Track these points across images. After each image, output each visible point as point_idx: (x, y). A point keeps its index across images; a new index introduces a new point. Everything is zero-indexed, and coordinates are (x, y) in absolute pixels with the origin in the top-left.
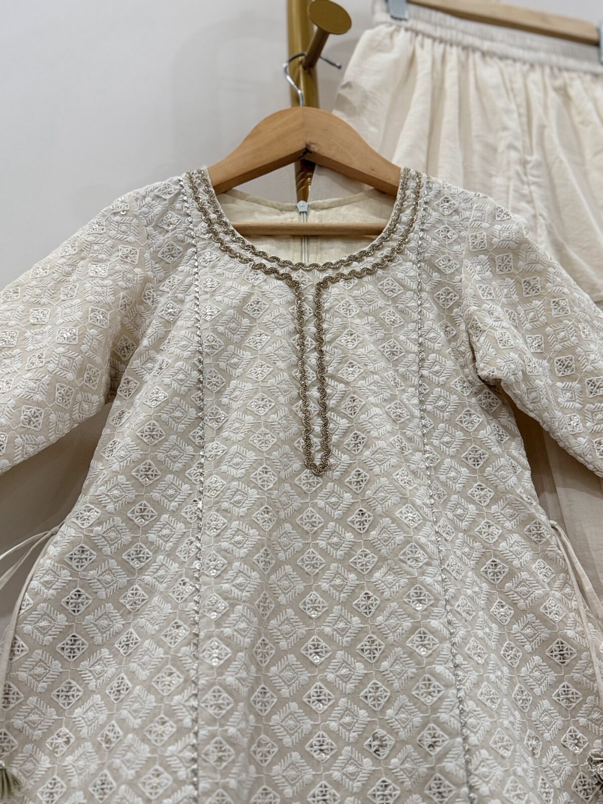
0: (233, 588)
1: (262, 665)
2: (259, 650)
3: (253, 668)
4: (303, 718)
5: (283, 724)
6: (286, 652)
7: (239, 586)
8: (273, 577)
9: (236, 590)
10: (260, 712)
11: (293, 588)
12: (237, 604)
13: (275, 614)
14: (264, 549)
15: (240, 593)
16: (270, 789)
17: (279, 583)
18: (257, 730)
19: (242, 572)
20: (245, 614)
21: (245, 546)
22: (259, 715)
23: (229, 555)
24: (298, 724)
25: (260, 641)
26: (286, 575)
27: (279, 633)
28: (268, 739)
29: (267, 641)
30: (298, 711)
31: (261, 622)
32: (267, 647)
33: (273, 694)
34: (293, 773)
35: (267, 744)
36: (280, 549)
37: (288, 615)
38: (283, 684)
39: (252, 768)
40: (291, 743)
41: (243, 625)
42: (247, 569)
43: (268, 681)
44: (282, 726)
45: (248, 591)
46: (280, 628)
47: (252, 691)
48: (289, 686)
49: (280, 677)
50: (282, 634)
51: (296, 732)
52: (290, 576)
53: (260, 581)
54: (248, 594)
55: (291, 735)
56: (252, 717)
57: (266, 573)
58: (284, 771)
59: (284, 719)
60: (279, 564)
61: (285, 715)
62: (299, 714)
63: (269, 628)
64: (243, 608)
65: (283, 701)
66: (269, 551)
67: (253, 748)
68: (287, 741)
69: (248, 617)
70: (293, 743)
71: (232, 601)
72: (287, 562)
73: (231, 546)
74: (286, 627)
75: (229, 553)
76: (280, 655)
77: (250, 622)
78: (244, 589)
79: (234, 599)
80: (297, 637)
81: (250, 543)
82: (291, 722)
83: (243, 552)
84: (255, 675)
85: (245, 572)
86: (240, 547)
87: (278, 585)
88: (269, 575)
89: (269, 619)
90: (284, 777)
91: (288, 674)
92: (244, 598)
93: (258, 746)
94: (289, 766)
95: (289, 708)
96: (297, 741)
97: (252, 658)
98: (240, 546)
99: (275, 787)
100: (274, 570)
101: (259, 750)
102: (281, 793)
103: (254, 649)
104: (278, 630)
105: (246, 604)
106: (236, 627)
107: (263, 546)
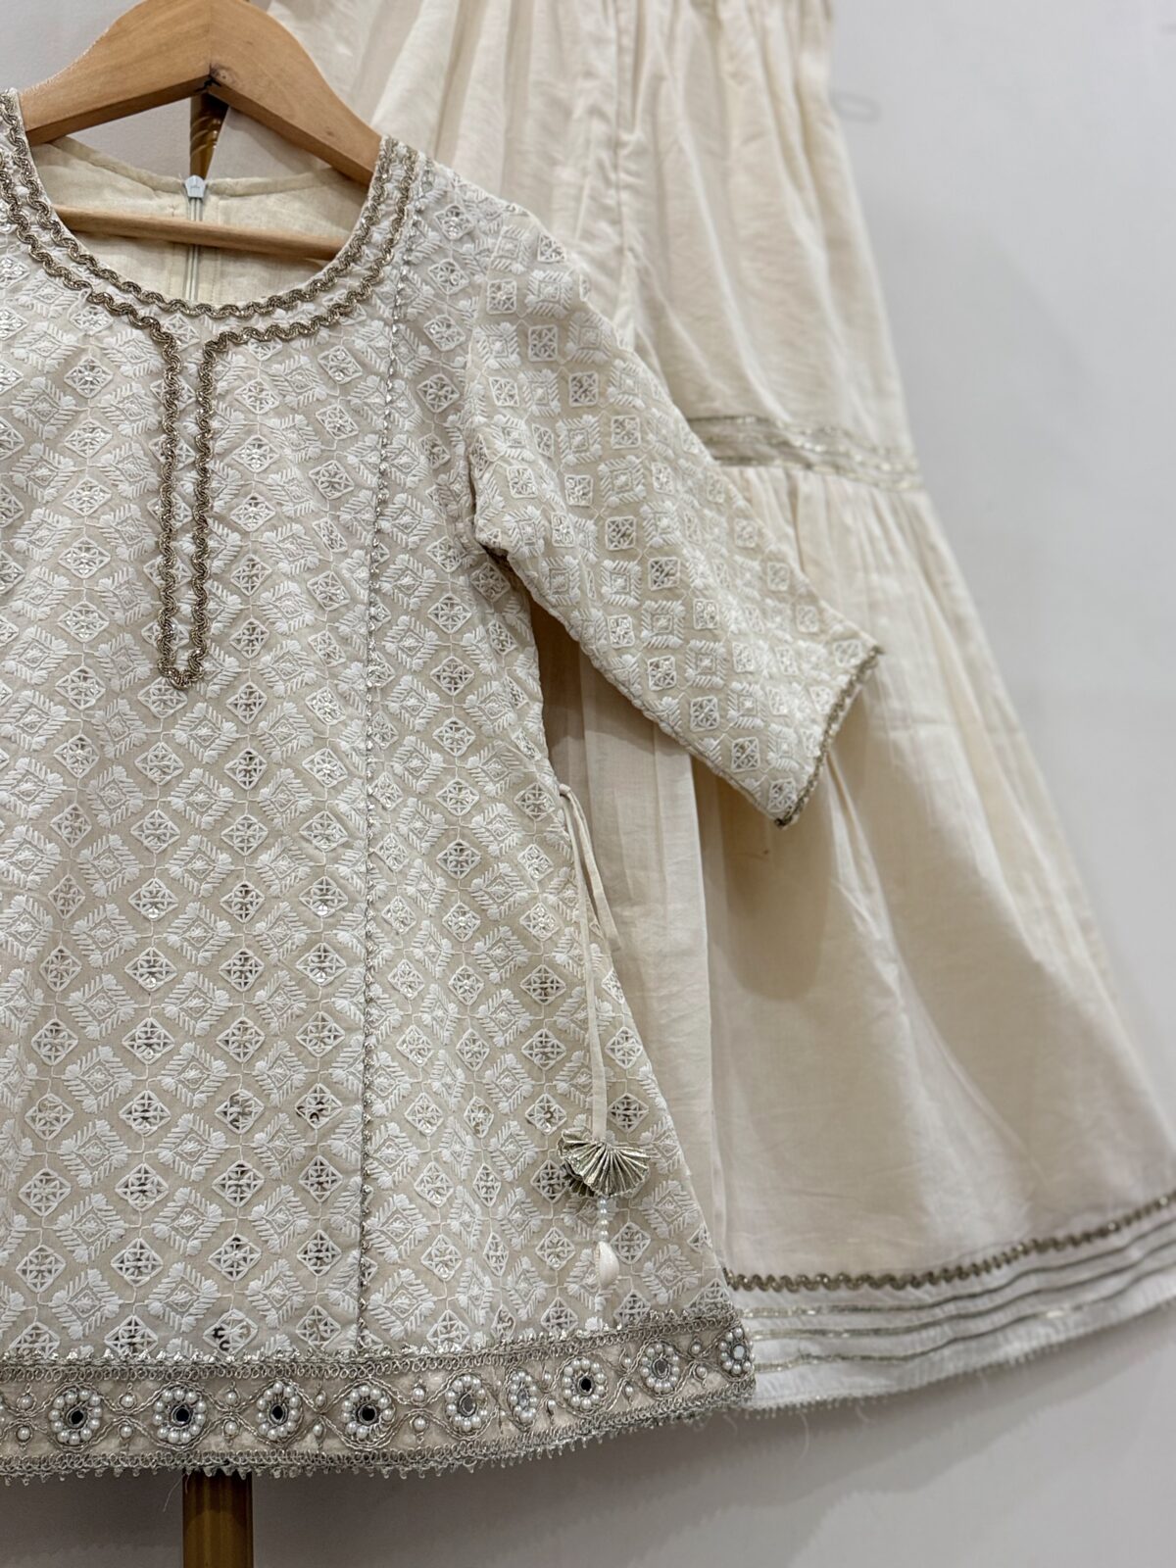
0: (12, 868)
1: (55, 989)
2: (52, 967)
3: (39, 994)
4: (120, 1070)
5: (86, 1078)
6: (100, 970)
7: (21, 865)
8: (86, 852)
9: (17, 871)
10: (46, 1060)
11: (120, 872)
12: (16, 894)
13: (83, 911)
14: (71, 806)
15: (23, 876)
16: (54, 1174)
17: (96, 863)
18: (40, 1086)
19: (30, 843)
20: (30, 910)
21: (38, 800)
22: (45, 1064)
23: (8, 813)
24: (110, 1078)
25: (54, 952)
26: (110, 850)
27: (90, 941)
28: (58, 1100)
29: (67, 953)
30: (112, 1059)
31: (58, 922)
32: (67, 962)
33: (71, 1033)
34: (95, 1151)
35: (56, 1107)
36: (103, 807)
37: (108, 913)
38: (90, 1018)
39: (27, 1144)
40: (96, 1107)
41: (24, 927)
42: (39, 839)
43: (66, 1014)
44: (83, 1081)
45: (37, 874)
46: (93, 933)
47: (35, 1027)
48: (100, 1022)
49: (85, 1008)
50: (94, 942)
51: (106, 1090)
52: (116, 853)
53: (60, 858)
54: (37, 878)
55: (97, 1095)
56: (31, 1067)
57: (73, 846)
58: (80, 1148)
59: (88, 1071)
60: (98, 833)
61: (89, 1065)
62: (114, 1065)
63: (72, 932)
64: (27, 901)
65: (88, 1045)
66: (81, 811)
67: (30, 1113)
68: (90, 1103)
69: (35, 915)
70: (99, 1106)
71: (9, 889)
72: (111, 829)
73: (13, 798)
74: (103, 933)
75: (9, 810)
76: (88, 974)
77: (37, 923)
78: (31, 870)
79: (13, 884)
80: (120, 949)
81: (46, 795)
82: (99, 1077)
83: (34, 810)
84: (43, 1004)
85: (35, 843)
86: (30, 802)
87: (94, 866)
88: (78, 850)
89: (73, 919)
90: (79, 1156)
91: (101, 1004)
92: (29, 885)
93: (40, 1111)
94: (89, 1140)
95: (98, 1055)
96: (107, 1104)
97: (38, 979)
98: (29, 799)
99: (64, 1171)
100: (89, 841)
101: (40, 1115)
102: (73, 1180)
103: (43, 965)
104: (89, 936)
105: (32, 894)
106: (12, 930)
107: (70, 802)
